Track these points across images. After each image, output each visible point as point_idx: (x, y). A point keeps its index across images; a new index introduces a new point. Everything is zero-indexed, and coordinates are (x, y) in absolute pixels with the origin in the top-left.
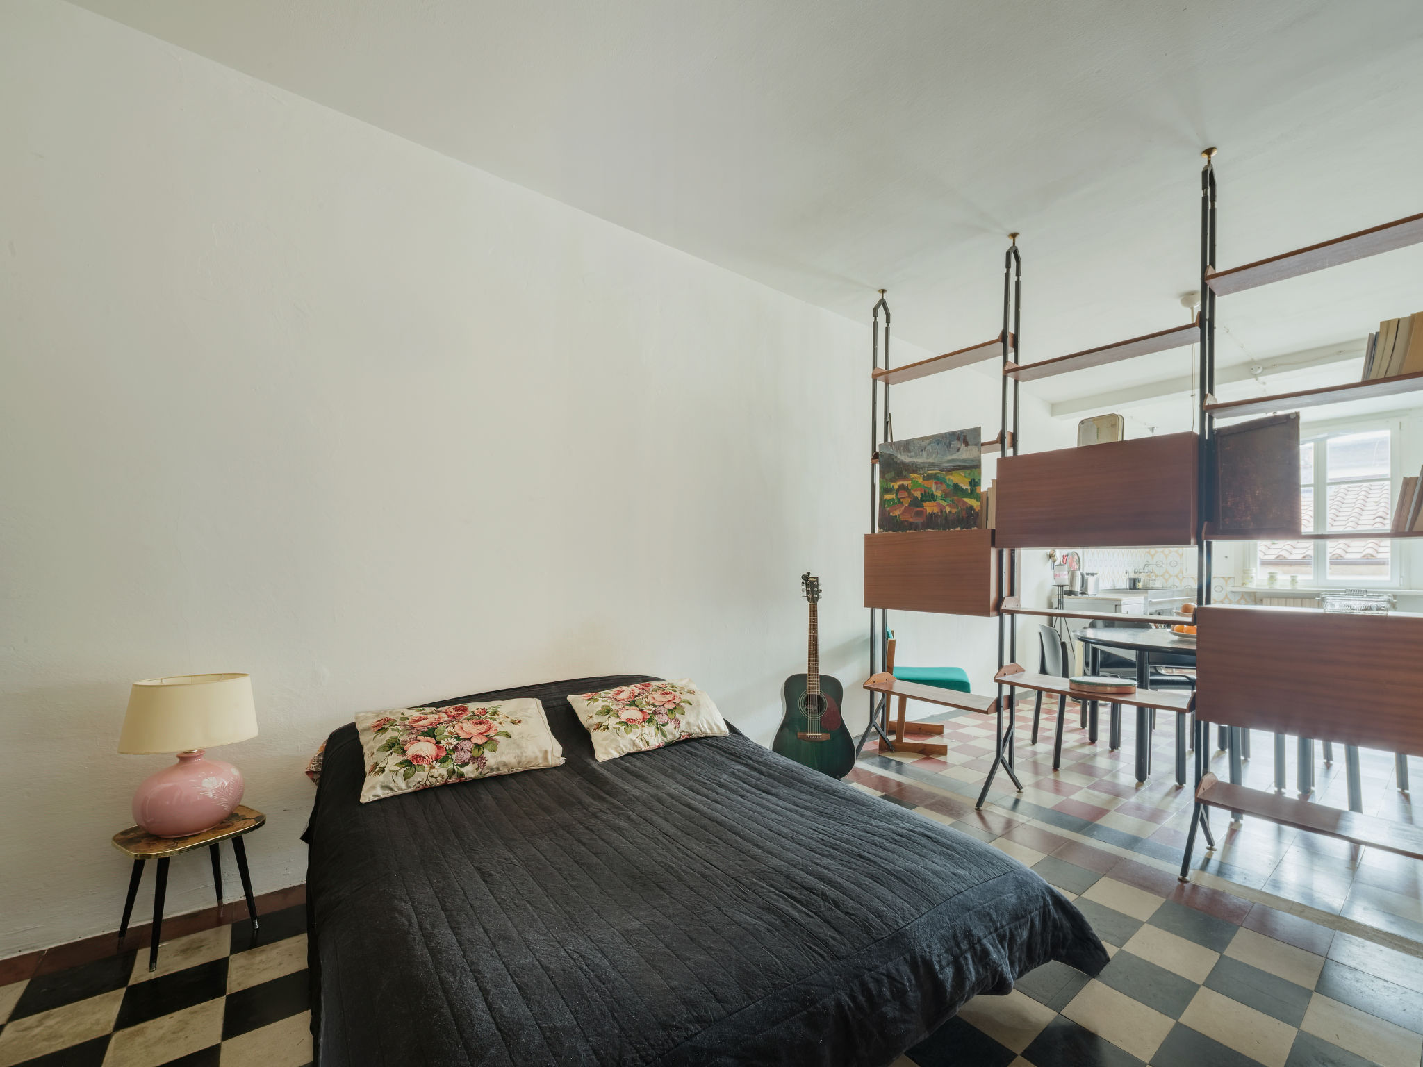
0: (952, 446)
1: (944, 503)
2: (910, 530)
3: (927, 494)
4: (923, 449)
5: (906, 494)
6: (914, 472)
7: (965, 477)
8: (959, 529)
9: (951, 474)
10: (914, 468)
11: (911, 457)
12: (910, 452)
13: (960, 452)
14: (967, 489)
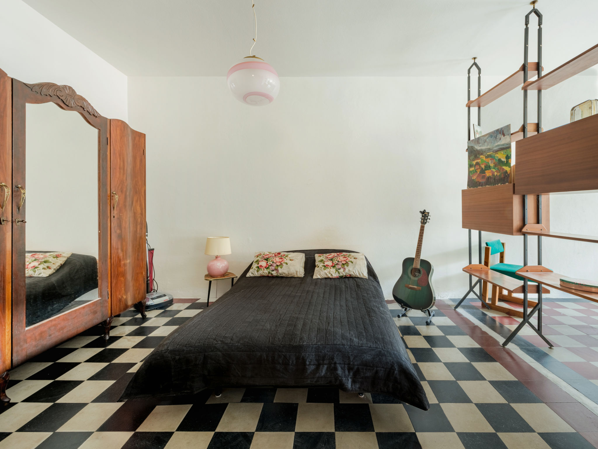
0: (497, 137)
1: (494, 170)
2: (480, 186)
3: (487, 166)
4: (485, 141)
5: (478, 167)
6: (482, 154)
7: (504, 154)
8: (499, 184)
9: (497, 154)
10: (482, 152)
11: (480, 146)
12: (480, 144)
13: (501, 140)
14: (504, 161)
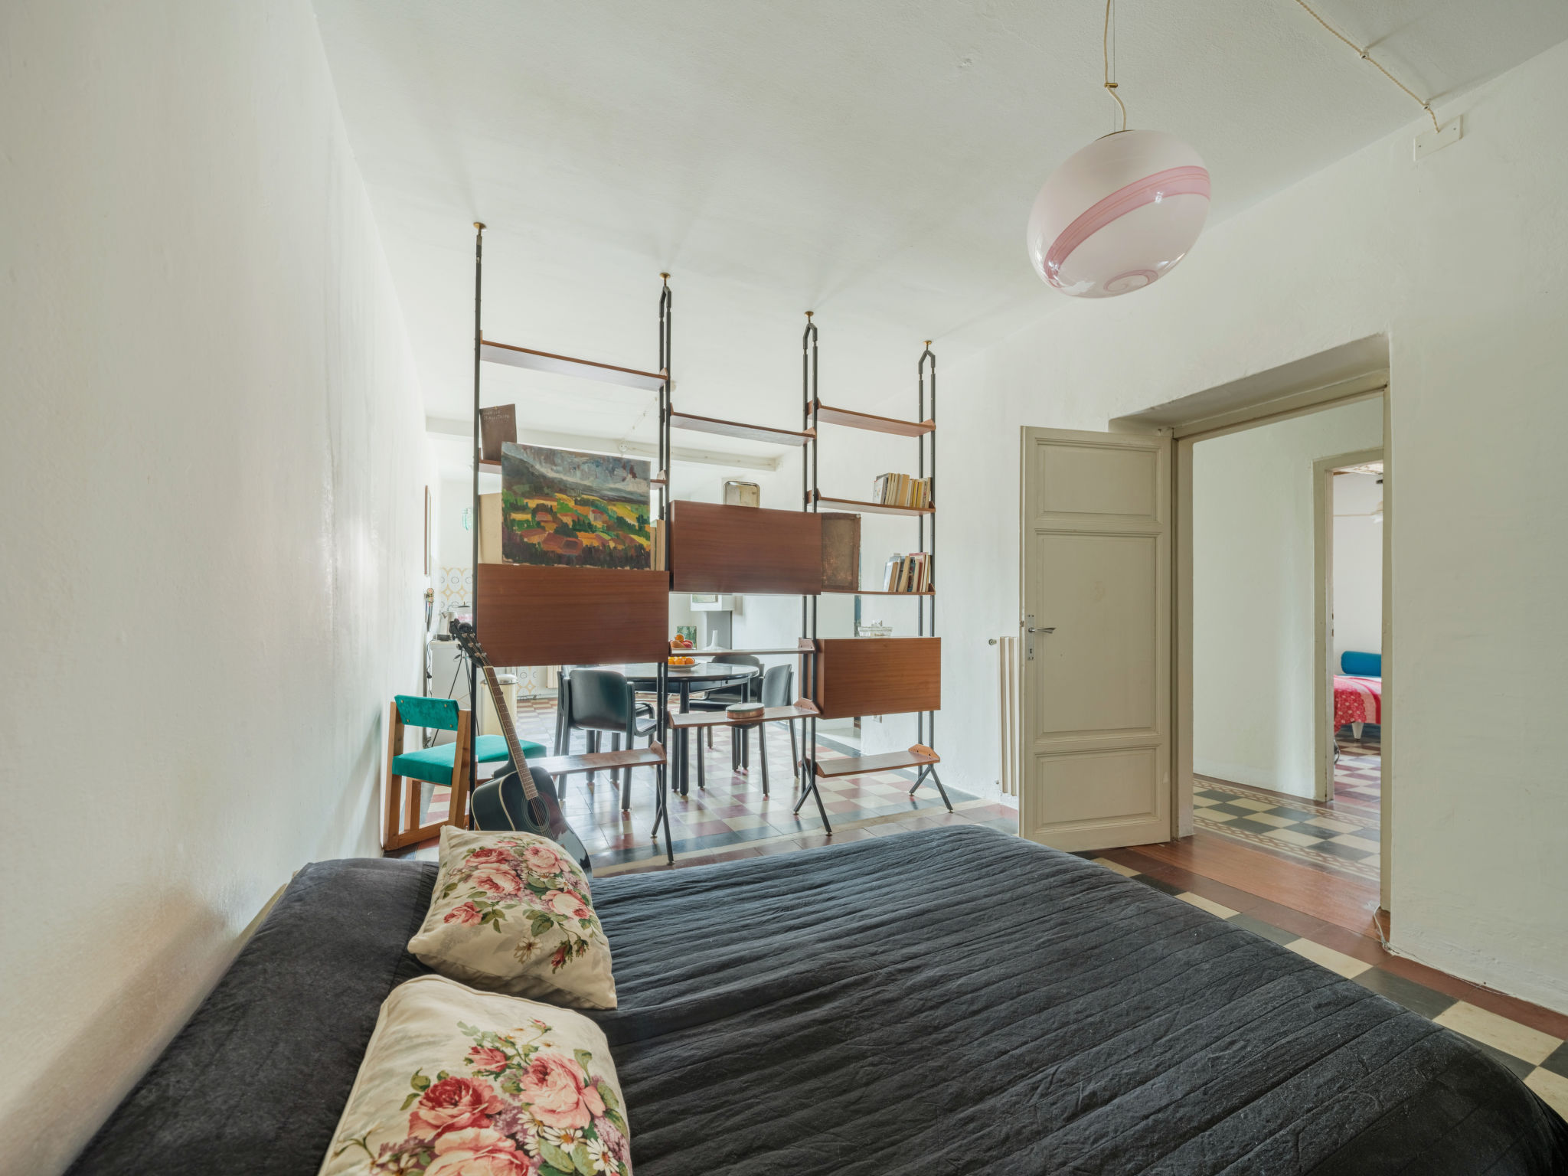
0: (615, 473)
1: (605, 536)
2: (559, 563)
3: (582, 523)
4: (577, 467)
5: (549, 518)
6: (562, 491)
7: (632, 511)
8: (628, 568)
9: (614, 505)
10: (562, 487)
11: (557, 472)
12: (556, 465)
13: (625, 483)
14: (634, 525)
